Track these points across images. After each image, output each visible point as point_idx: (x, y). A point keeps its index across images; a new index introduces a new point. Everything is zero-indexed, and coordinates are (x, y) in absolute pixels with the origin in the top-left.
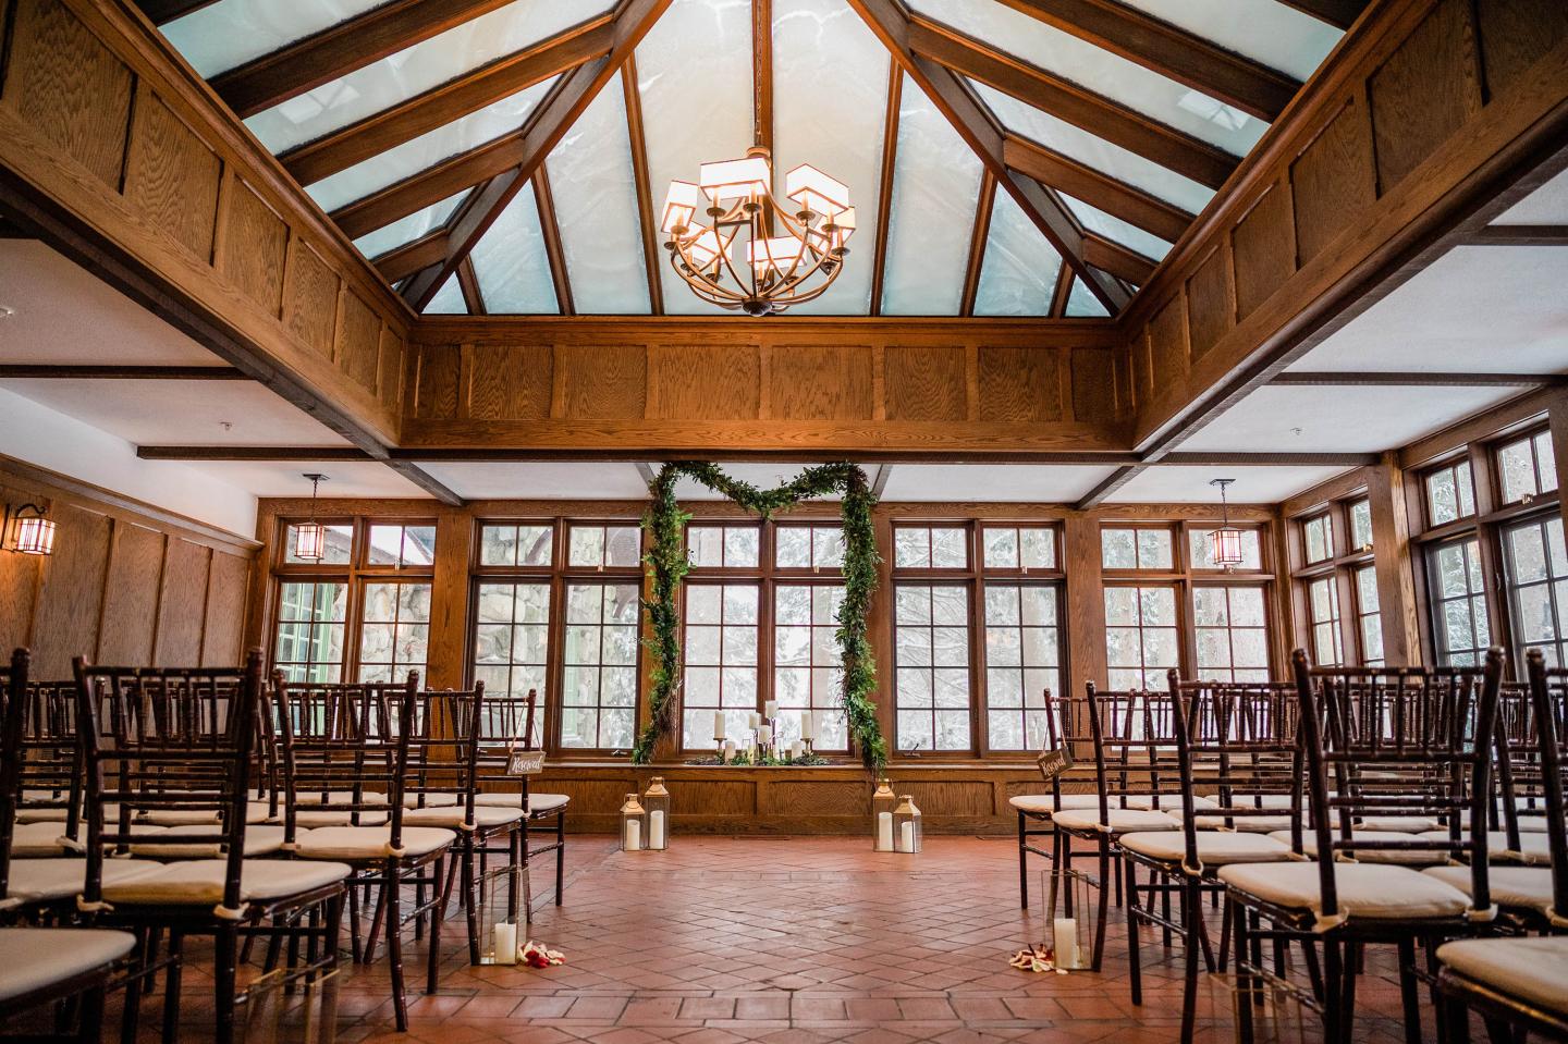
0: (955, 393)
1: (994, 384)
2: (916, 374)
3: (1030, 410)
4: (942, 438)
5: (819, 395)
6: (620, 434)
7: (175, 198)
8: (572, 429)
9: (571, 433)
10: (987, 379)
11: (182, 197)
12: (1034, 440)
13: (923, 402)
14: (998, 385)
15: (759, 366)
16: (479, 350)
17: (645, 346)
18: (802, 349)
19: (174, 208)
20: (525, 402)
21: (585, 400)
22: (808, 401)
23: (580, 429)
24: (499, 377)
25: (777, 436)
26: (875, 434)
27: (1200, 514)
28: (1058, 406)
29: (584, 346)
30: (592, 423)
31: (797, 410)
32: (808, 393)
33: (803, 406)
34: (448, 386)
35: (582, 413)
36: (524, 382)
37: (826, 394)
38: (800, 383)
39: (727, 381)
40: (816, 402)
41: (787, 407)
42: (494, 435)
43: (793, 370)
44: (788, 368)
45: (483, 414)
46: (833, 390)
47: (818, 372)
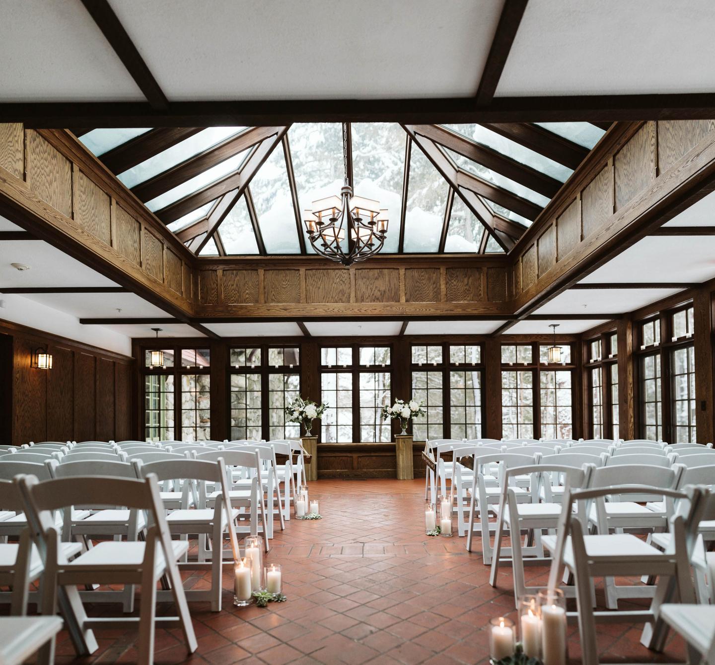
0: (435, 290)
1: (452, 284)
2: (418, 280)
3: (468, 297)
4: (430, 310)
5: (376, 291)
6: (289, 311)
7: (94, 218)
8: (269, 308)
9: (269, 310)
10: (450, 282)
11: (96, 217)
12: (469, 310)
13: (421, 294)
14: (454, 285)
15: (350, 278)
16: (225, 272)
17: (299, 270)
18: (368, 270)
19: (94, 222)
20: (247, 296)
21: (274, 295)
22: (372, 294)
23: (272, 308)
24: (235, 286)
25: (358, 310)
26: (401, 308)
27: (545, 339)
28: (480, 295)
29: (271, 270)
30: (277, 306)
31: (367, 298)
32: (372, 290)
33: (369, 296)
34: (213, 289)
35: (273, 301)
36: (246, 287)
37: (379, 291)
38: (368, 285)
39: (336, 285)
40: (375, 294)
41: (362, 297)
42: (235, 311)
43: (365, 280)
44: (362, 279)
45: (229, 302)
46: (382, 289)
47: (376, 281)
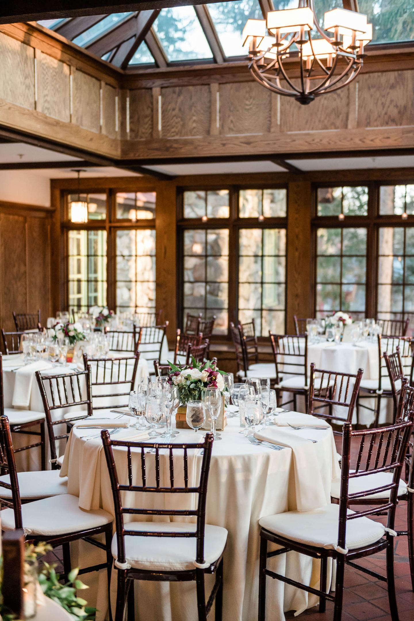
5: (392, 107)
8: (224, 142)
9: (224, 145)
16: (164, 90)
18: (380, 74)
20: (194, 125)
21: (232, 121)
22: (383, 113)
23: (229, 142)
24: (177, 110)
25: (361, 140)
29: (229, 83)
30: (237, 138)
31: (376, 120)
32: (384, 107)
33: (379, 116)
34: (146, 117)
35: (231, 130)
36: (193, 111)
37: (396, 106)
38: (378, 99)
39: (326, 102)
40: (389, 113)
41: (368, 117)
42: (176, 148)
43: (373, 90)
44: (369, 88)
45: (169, 135)
46: (402, 103)
47: (391, 91)
